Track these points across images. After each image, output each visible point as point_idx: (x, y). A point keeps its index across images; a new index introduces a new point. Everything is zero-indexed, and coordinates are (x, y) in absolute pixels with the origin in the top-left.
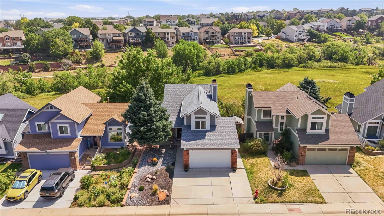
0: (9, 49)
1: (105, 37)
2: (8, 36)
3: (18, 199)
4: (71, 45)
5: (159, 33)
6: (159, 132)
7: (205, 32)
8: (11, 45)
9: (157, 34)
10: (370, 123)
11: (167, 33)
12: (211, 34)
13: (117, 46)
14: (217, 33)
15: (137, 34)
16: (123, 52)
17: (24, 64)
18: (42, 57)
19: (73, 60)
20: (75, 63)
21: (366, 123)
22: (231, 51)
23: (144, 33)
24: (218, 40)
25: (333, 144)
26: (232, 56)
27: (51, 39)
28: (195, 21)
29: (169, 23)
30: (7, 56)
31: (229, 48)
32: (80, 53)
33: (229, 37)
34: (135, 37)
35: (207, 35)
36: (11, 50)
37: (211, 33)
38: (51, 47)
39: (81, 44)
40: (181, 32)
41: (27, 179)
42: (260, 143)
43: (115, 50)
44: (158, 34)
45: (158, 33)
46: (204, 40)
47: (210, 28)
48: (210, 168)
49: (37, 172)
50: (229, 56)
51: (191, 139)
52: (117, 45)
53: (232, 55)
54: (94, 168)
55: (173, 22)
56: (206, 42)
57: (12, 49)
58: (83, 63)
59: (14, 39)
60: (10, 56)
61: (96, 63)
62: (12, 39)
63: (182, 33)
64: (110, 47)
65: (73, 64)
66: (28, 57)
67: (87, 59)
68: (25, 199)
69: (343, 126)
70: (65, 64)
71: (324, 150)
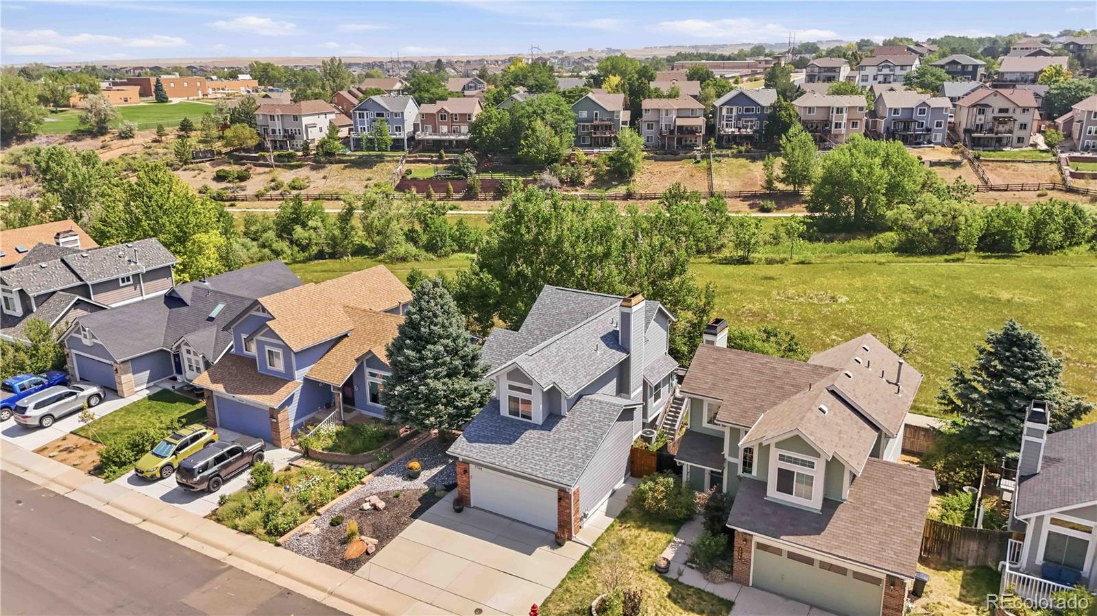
0: (444, 141)
1: (657, 119)
2: (446, 111)
3: (148, 475)
4: (570, 137)
5: (814, 108)
6: (438, 404)
7: (974, 106)
8: (449, 132)
9: (805, 113)
10: (1054, 521)
11: (838, 109)
12: (996, 114)
13: (684, 143)
14: (1019, 111)
15: (747, 110)
16: (696, 159)
17: (459, 179)
18: (504, 162)
19: (564, 177)
20: (566, 183)
21: (1043, 516)
22: (1058, 174)
23: (767, 108)
24: (1022, 133)
25: (823, 550)
26: (1055, 191)
27: (526, 121)
28: (976, 67)
29: (886, 71)
30: (436, 156)
31: (1051, 162)
32: (586, 158)
33: (1069, 123)
34: (739, 118)
35: (979, 117)
36: (447, 144)
37: (996, 111)
38: (522, 141)
39: (595, 133)
40: (888, 106)
41: (178, 443)
42: (662, 491)
43: (675, 155)
44: (810, 112)
45: (810, 108)
46: (967, 131)
47: (995, 95)
48: (514, 520)
49: (205, 433)
50: (1038, 192)
51: (484, 437)
52: (686, 141)
53: (1053, 189)
54: (307, 454)
55: (902, 69)
56: (973, 139)
57: (451, 141)
58: (587, 183)
59: (456, 119)
60: (441, 157)
61: (616, 186)
62: (452, 118)
63: (890, 109)
64: (663, 146)
65: (562, 185)
66: (472, 163)
67: (596, 174)
68: (162, 478)
69: (895, 506)
70: (543, 184)
71: (810, 561)
